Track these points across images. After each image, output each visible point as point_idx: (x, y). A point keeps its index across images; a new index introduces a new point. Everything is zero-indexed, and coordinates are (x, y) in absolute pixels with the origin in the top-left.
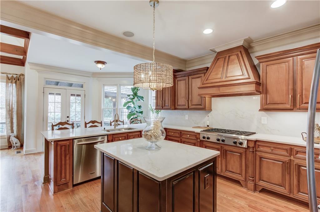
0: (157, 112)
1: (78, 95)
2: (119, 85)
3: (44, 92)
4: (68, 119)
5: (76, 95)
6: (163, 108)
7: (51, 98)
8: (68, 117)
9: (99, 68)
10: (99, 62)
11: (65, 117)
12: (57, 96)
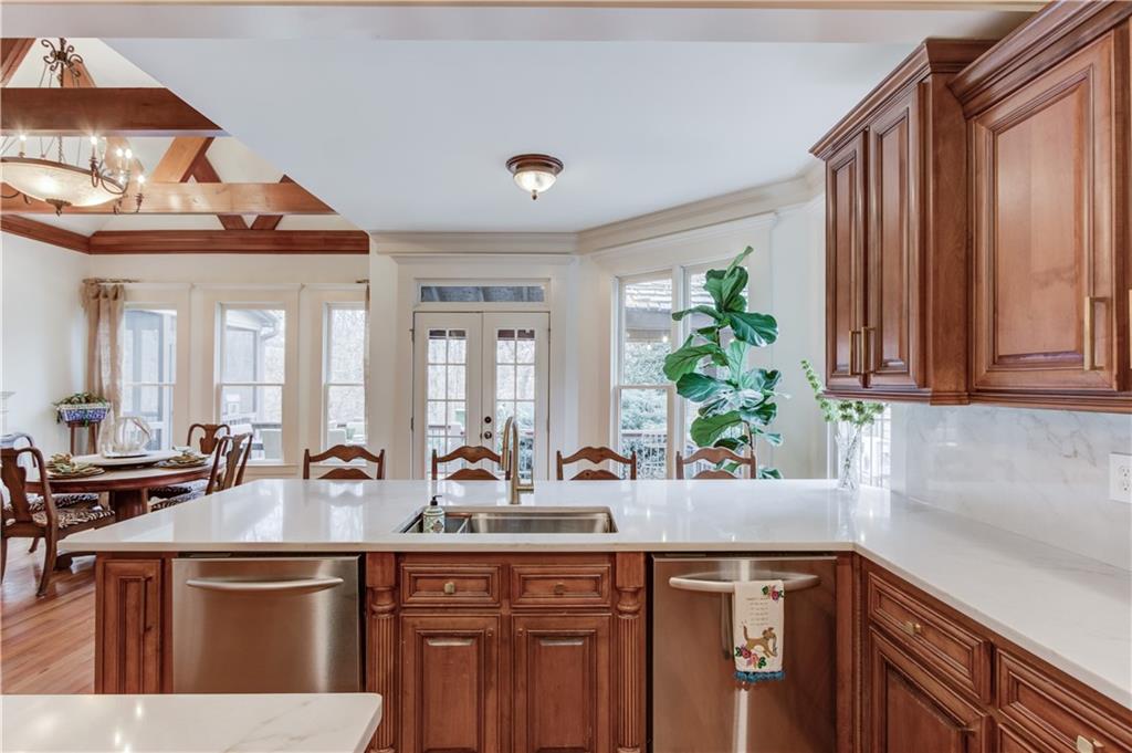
0: (852, 411)
1: (524, 335)
2: (678, 271)
3: (413, 331)
4: (487, 428)
5: (516, 335)
6: (866, 384)
7: (436, 348)
8: (488, 420)
9: (525, 191)
10: (523, 162)
11: (479, 420)
12: (454, 342)
